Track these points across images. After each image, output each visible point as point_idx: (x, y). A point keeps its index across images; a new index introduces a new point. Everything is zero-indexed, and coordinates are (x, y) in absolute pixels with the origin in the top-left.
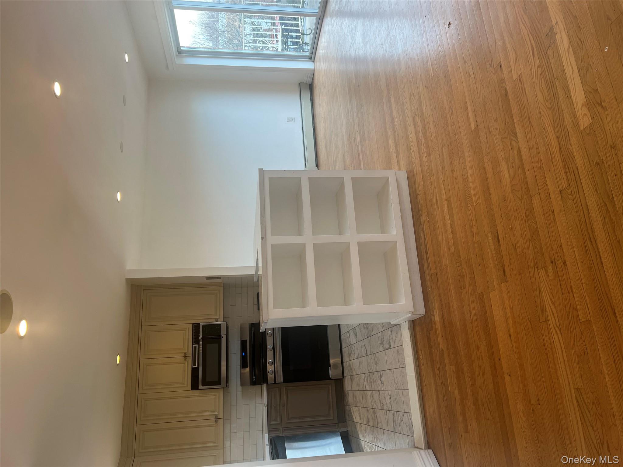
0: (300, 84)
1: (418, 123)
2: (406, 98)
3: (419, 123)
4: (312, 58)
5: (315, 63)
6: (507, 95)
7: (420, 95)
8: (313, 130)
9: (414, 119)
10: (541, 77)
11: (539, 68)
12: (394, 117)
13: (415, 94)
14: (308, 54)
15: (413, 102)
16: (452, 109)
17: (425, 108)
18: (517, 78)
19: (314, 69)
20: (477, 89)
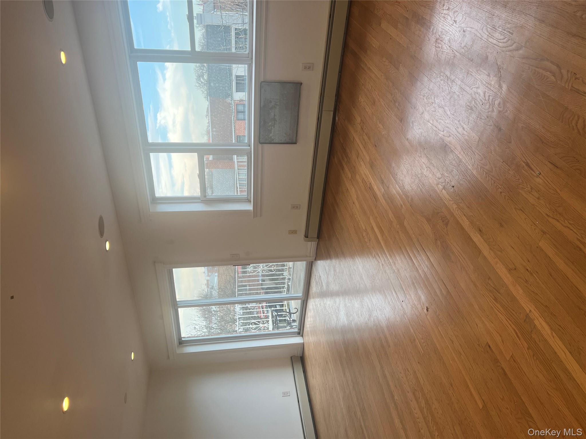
0: (291, 357)
1: (419, 398)
2: (401, 373)
3: (421, 398)
4: (300, 333)
5: (304, 337)
6: (505, 374)
7: (415, 371)
8: (309, 402)
9: (414, 394)
10: (535, 358)
11: (529, 350)
12: (393, 391)
13: (409, 370)
14: (296, 330)
15: (409, 376)
16: (452, 386)
17: (424, 384)
18: (510, 358)
19: (304, 343)
20: (472, 367)
